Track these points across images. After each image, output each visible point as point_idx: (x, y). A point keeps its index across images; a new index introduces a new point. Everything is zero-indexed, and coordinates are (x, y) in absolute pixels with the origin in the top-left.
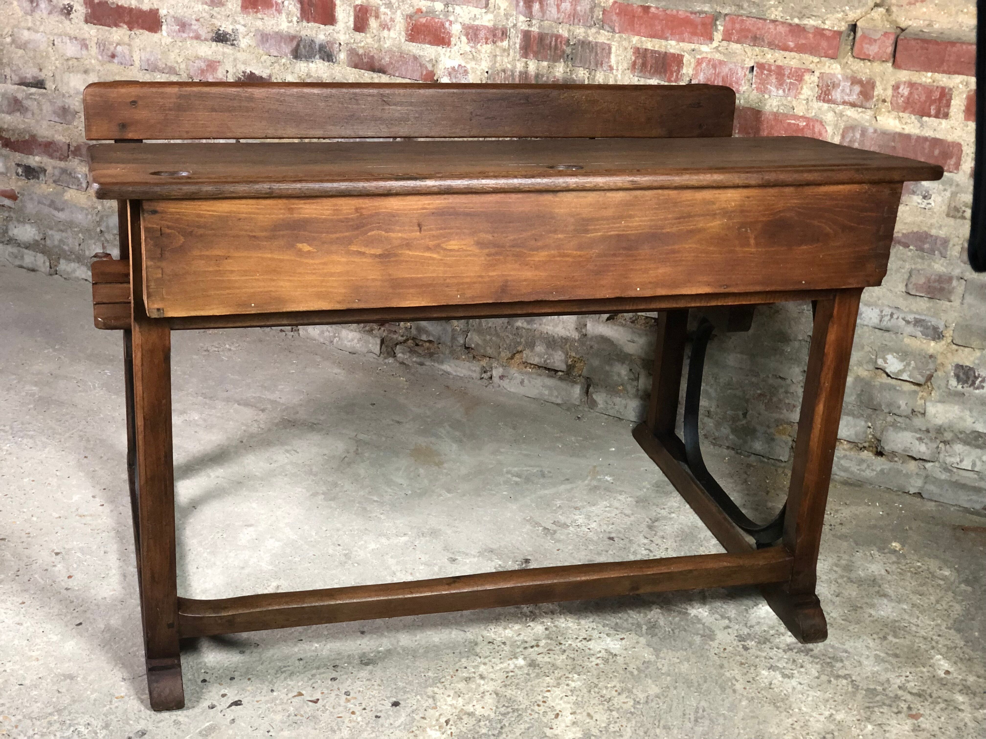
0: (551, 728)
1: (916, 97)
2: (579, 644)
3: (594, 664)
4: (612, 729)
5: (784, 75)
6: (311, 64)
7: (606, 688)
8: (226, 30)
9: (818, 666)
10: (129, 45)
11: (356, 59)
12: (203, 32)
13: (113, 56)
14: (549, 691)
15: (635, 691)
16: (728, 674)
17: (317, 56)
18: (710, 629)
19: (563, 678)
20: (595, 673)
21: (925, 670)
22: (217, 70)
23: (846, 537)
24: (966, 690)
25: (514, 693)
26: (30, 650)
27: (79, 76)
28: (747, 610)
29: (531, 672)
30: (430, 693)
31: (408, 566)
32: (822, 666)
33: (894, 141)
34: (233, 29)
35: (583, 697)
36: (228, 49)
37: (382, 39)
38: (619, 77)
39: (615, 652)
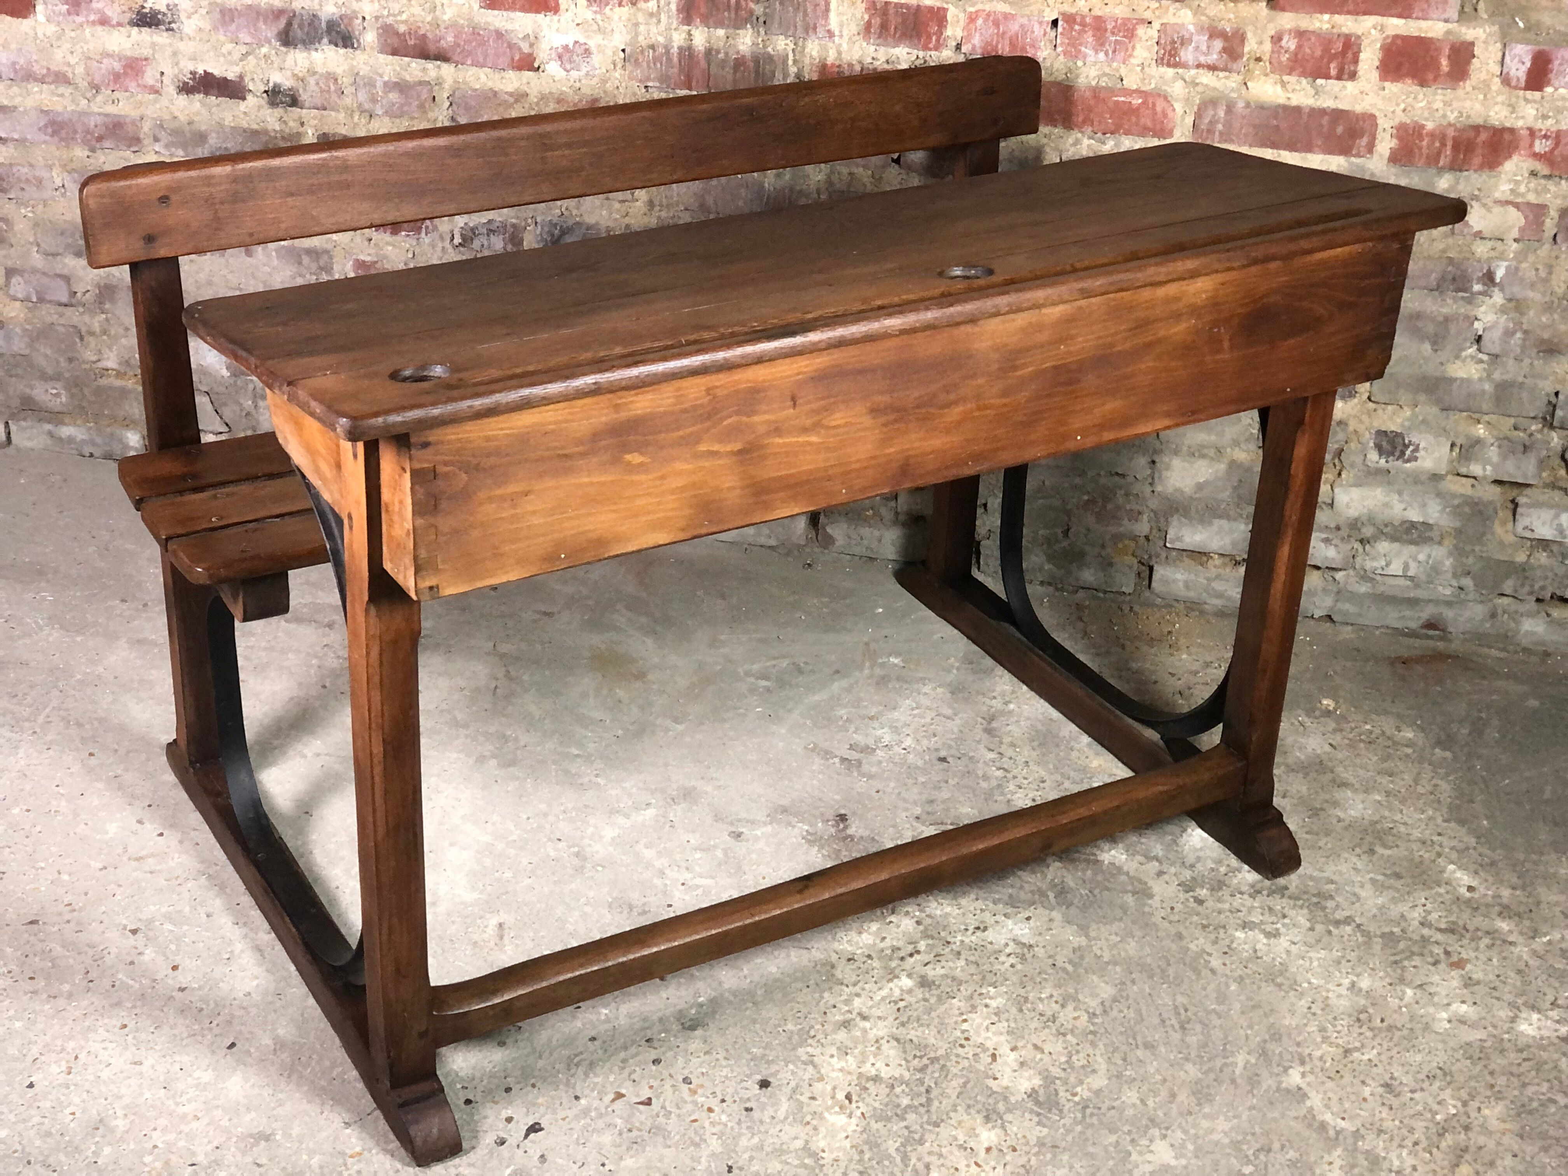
0: (995, 1079)
1: (1308, 51)
3: (1007, 965)
4: (1078, 1064)
5: (1106, 30)
6: (314, 53)
8: (157, 7)
9: (1305, 911)
11: (395, 42)
12: (114, 13)
14: (965, 1021)
15: (1080, 997)
16: (1192, 946)
17: (325, 40)
18: (1140, 881)
19: (976, 996)
20: (1015, 979)
21: (1442, 891)
22: (143, 72)
24: (1506, 911)
25: (919, 1033)
26: (177, 1104)
28: (1175, 841)
29: (927, 995)
30: (804, 1058)
31: (678, 857)
32: (1311, 911)
33: (1276, 118)
34: (168, 6)
35: (1015, 1020)
36: (159, 37)
37: (439, 7)
38: (845, 47)
39: (1028, 942)
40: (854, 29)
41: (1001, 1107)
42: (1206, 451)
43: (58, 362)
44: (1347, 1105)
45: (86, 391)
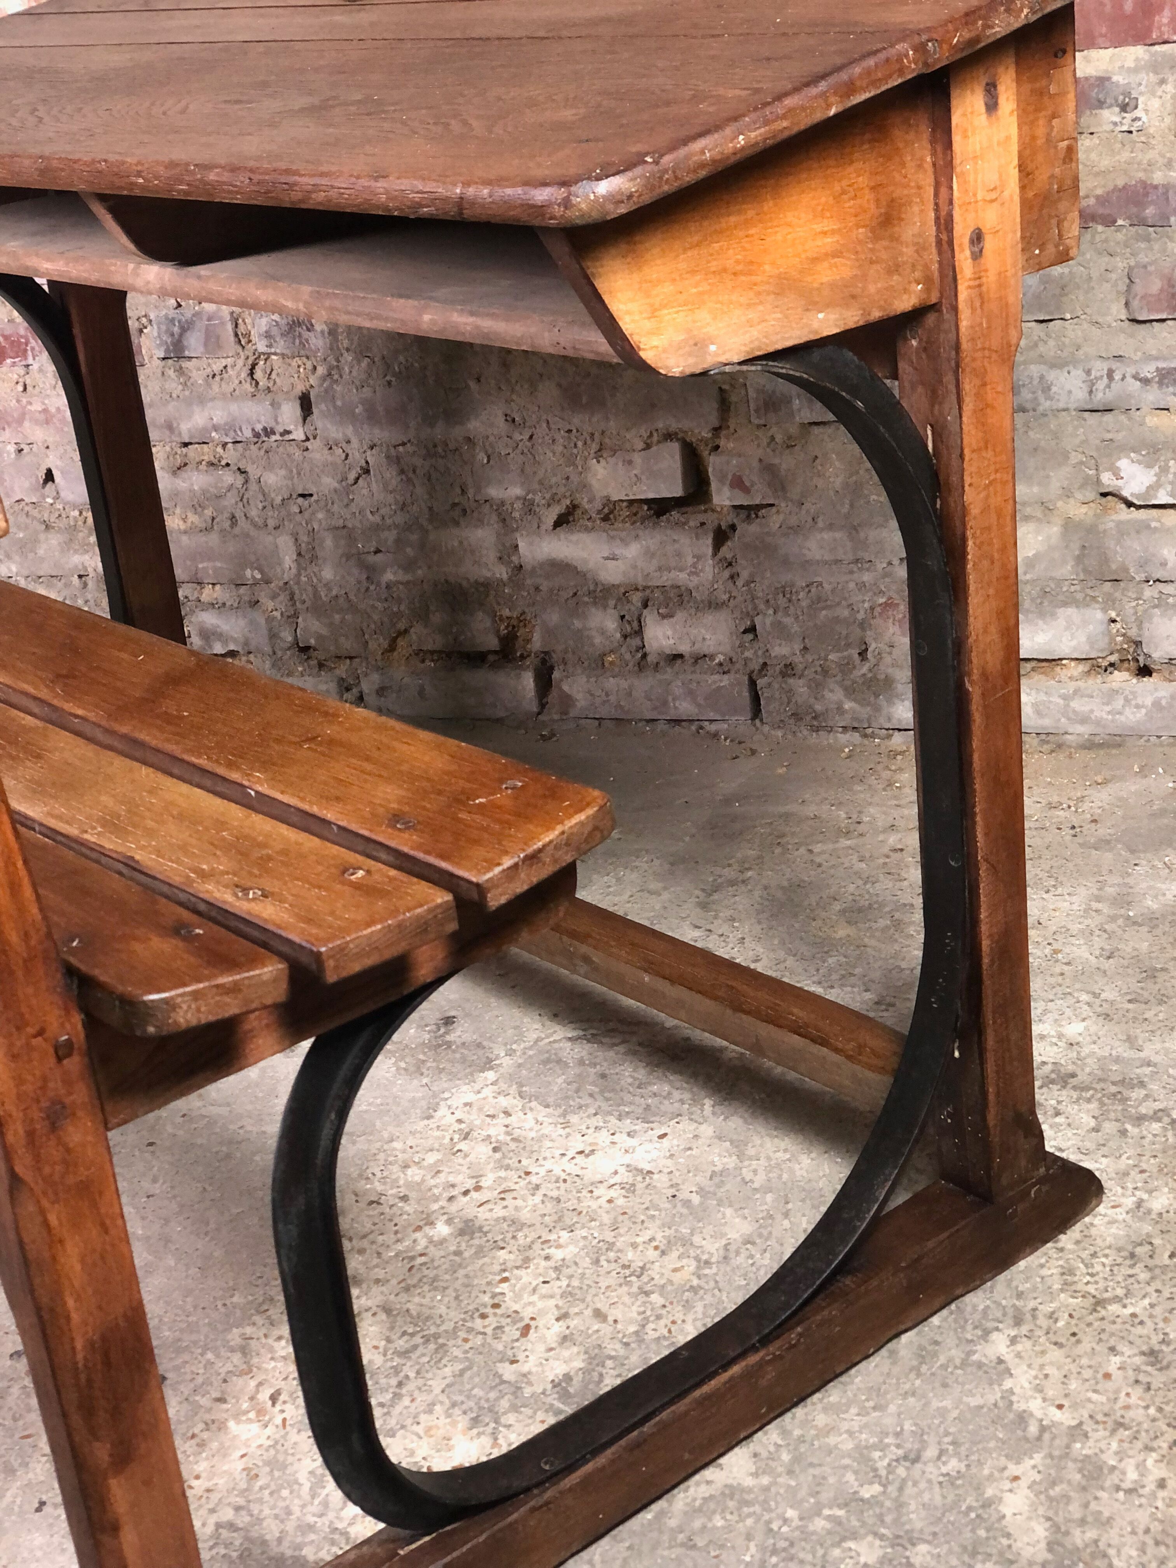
0: (513, 1362)
2: (568, 1166)
3: (603, 1200)
4: (652, 1335)
7: (634, 1245)
9: (1094, 1105)
14: (505, 1280)
15: (697, 1240)
19: (537, 1246)
20: (606, 1219)
23: (1108, 842)
25: (426, 1301)
30: (236, 1342)
32: (1102, 1104)
35: (582, 1276)
39: (648, 1167)
42: (1031, 512)
44: (1073, 1385)
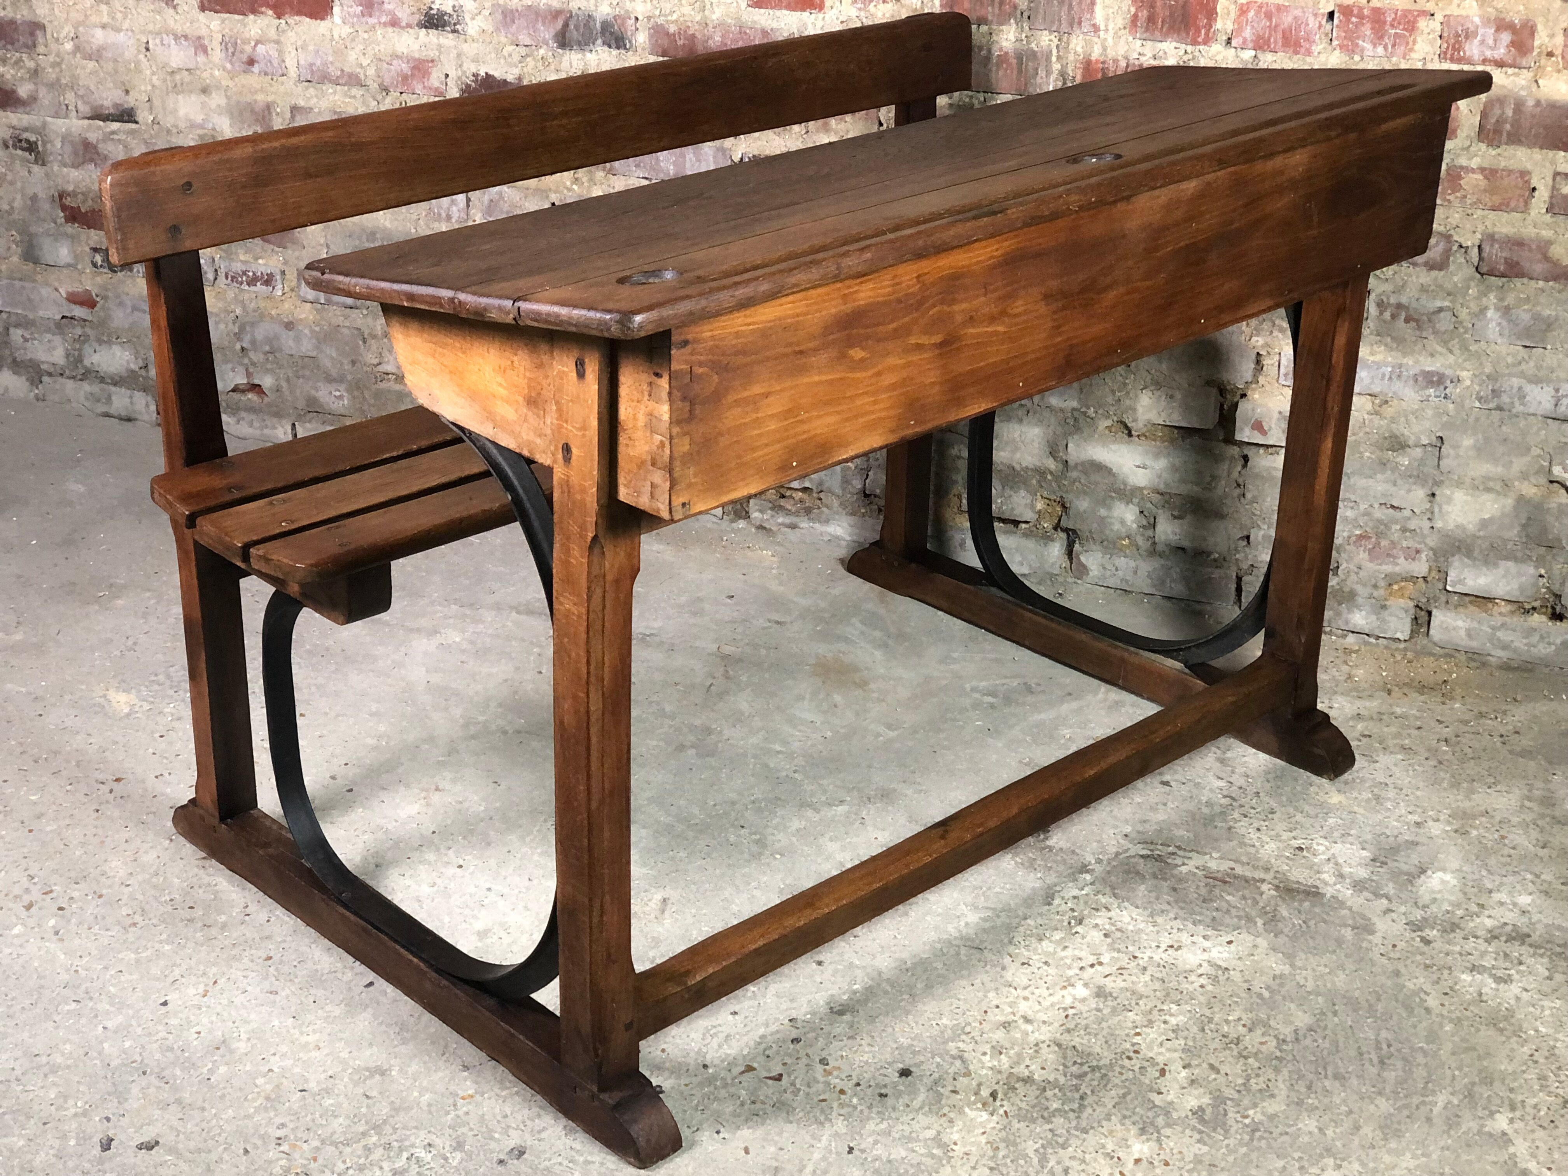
0: (1160, 1093)
2: (1164, 956)
3: (1196, 985)
4: (1255, 1087)
5: (1385, 22)
6: (588, 55)
8: (443, 8)
9: (1545, 960)
10: (277, 42)
11: (665, 43)
12: (404, 14)
13: (251, 62)
14: (1138, 1034)
15: (1272, 1023)
16: (1410, 985)
17: (599, 41)
18: (1363, 917)
19: (1155, 1012)
20: (1202, 999)
22: (429, 74)
23: (1531, 752)
25: (1085, 1042)
26: (302, 1033)
27: (194, 98)
29: (1101, 1006)
30: (954, 1052)
32: (1551, 960)
34: (454, 7)
35: (1194, 1039)
36: (446, 39)
37: (708, 6)
38: (1110, 42)
39: (1224, 965)
40: (1120, 22)
41: (1160, 1121)
42: (1491, 484)
43: (342, 364)
44: (1556, 1156)
45: (367, 394)
